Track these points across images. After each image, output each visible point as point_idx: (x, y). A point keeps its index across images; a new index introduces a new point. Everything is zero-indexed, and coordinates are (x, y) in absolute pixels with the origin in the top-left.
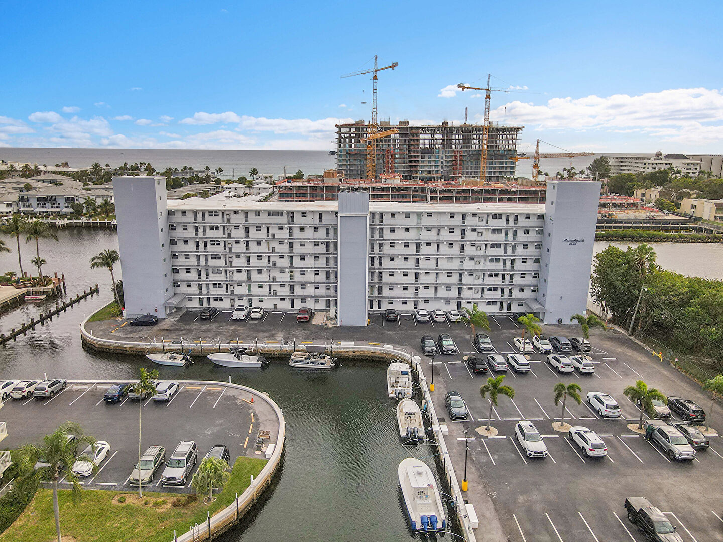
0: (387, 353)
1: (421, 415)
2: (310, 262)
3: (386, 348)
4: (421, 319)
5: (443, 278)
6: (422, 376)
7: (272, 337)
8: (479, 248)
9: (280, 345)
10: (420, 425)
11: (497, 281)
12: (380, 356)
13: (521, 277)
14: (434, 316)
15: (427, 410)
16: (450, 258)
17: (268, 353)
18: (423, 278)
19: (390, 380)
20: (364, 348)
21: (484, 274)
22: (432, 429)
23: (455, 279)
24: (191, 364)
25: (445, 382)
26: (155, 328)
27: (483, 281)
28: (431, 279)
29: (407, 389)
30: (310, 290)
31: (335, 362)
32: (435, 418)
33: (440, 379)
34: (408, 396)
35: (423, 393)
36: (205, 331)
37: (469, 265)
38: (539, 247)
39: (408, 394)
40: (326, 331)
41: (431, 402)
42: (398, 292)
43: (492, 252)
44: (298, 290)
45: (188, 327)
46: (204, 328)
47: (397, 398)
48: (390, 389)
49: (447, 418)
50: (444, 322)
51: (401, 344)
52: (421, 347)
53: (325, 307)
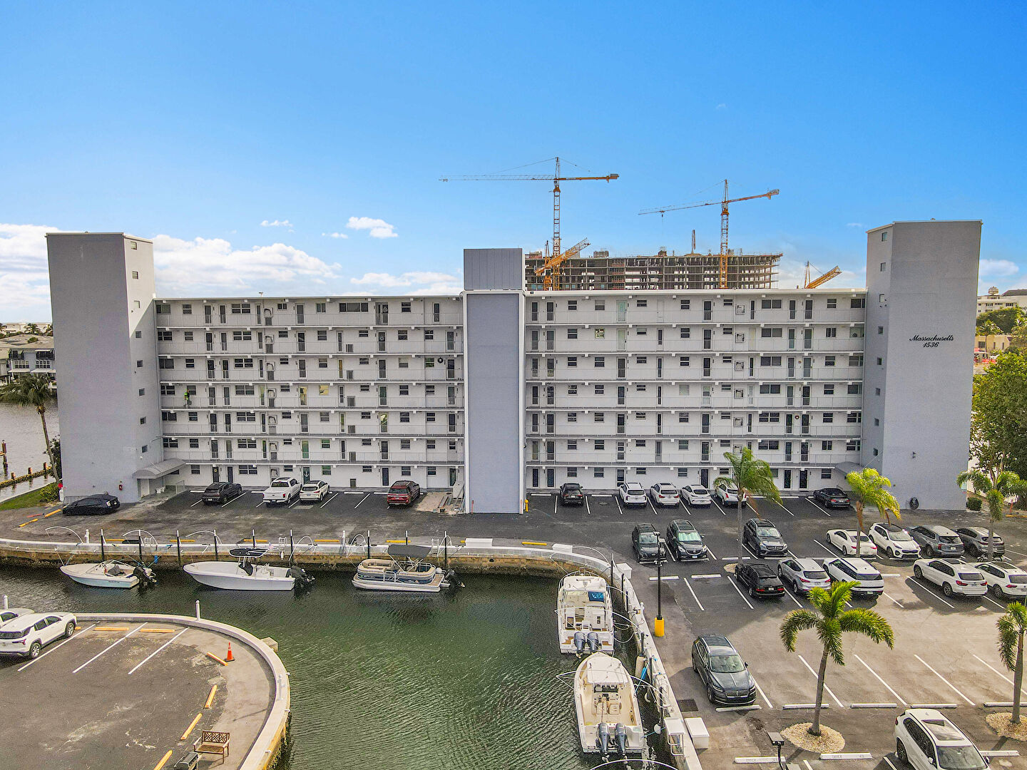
0: (561, 561)
1: (633, 692)
2: (417, 398)
3: (559, 549)
4: (632, 499)
5: (672, 426)
6: (634, 602)
7: (331, 532)
8: (739, 366)
9: (339, 546)
10: (632, 719)
11: (778, 429)
12: (546, 567)
13: (825, 421)
14: (657, 494)
15: (648, 679)
16: (684, 387)
17: (316, 562)
18: (634, 427)
19: (564, 612)
20: (511, 551)
21: (750, 416)
22: (664, 731)
23: (694, 426)
24: (151, 585)
25: (690, 616)
26: (109, 518)
27: (750, 430)
28: (647, 427)
29: (602, 632)
30: (418, 451)
31: (450, 579)
32: (670, 701)
33: (677, 610)
34: (604, 648)
35: (639, 641)
36: (203, 523)
37: (721, 399)
38: (857, 360)
39: (606, 643)
40: (441, 522)
41: (659, 661)
42: (586, 454)
43: (766, 374)
44: (395, 452)
45: (173, 517)
46: (203, 517)
47: (579, 652)
48: (564, 634)
49: (700, 701)
50: (676, 506)
51: (591, 544)
52: (631, 549)
53: (446, 484)
